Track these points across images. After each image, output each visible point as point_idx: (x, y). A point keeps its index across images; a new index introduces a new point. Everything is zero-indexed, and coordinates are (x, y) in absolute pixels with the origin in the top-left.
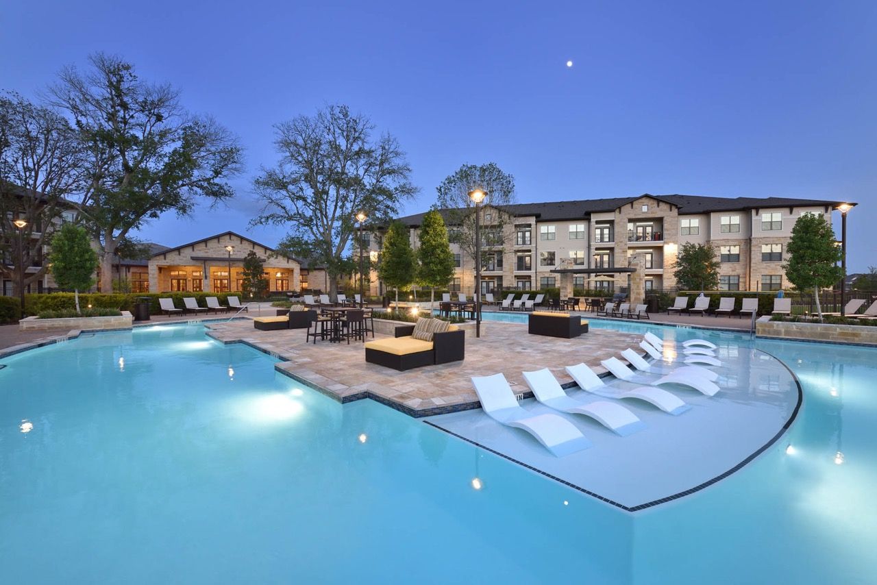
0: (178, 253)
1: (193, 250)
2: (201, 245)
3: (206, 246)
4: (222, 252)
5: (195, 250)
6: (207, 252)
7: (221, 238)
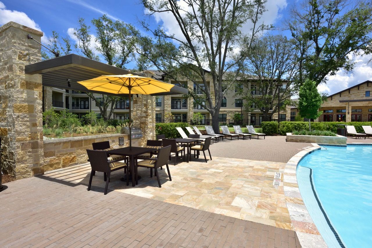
0: (331, 99)
1: (340, 96)
2: (346, 92)
3: (349, 93)
4: (361, 96)
5: (342, 96)
6: (350, 97)
7: (360, 86)
